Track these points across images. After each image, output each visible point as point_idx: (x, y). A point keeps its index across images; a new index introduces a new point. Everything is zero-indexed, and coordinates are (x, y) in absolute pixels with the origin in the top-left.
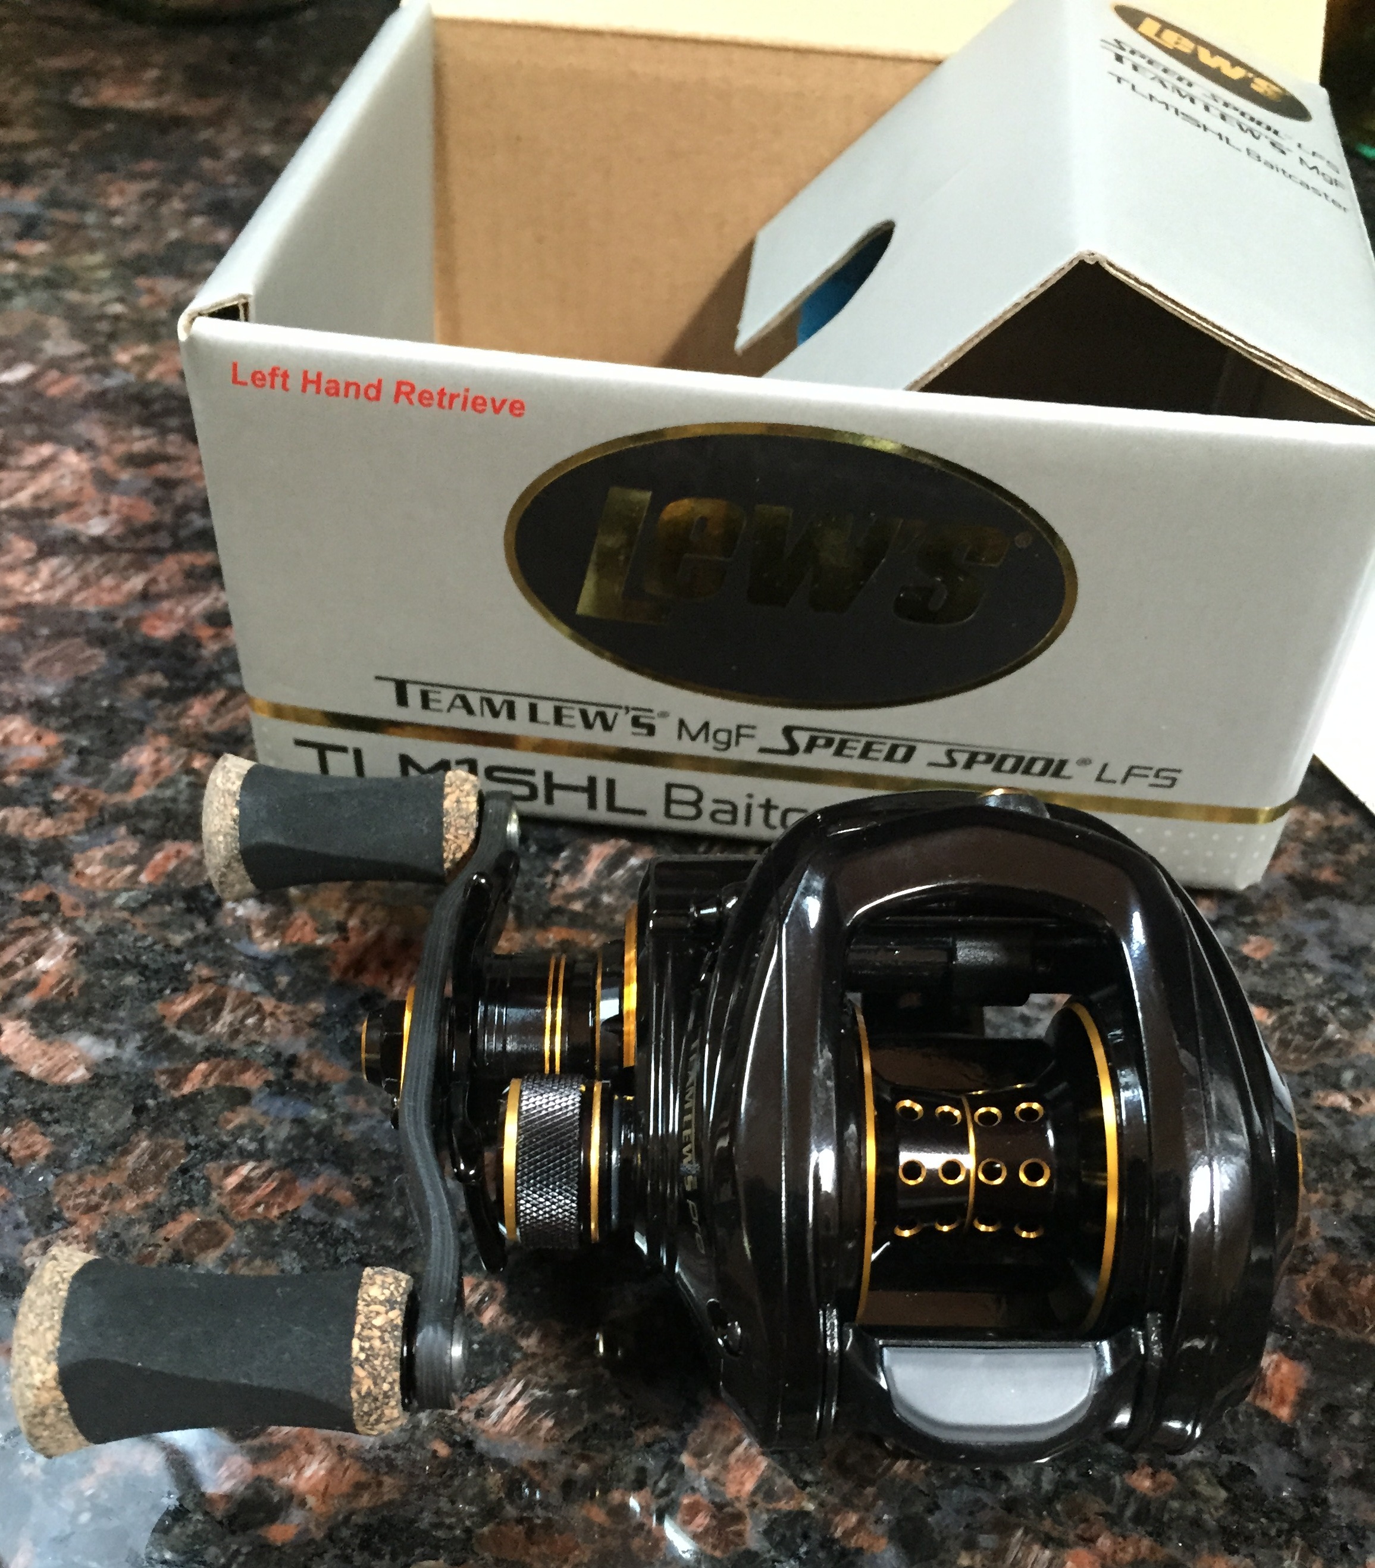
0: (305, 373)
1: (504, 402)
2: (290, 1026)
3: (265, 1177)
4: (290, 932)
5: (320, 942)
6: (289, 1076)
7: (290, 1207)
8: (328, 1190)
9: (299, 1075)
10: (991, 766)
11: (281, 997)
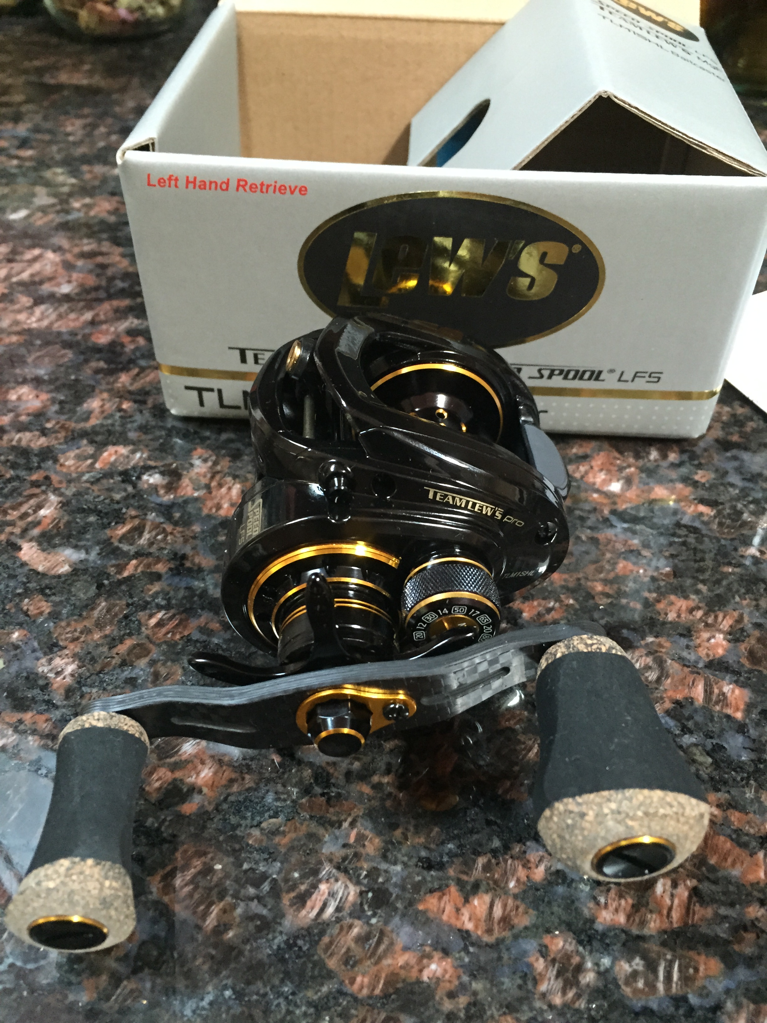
0: (188, 177)
1: (296, 187)
2: (182, 539)
3: (171, 618)
4: (179, 491)
5: (196, 494)
6: (182, 565)
7: (186, 633)
8: (206, 623)
9: (188, 564)
10: (562, 376)
11: (176, 524)
